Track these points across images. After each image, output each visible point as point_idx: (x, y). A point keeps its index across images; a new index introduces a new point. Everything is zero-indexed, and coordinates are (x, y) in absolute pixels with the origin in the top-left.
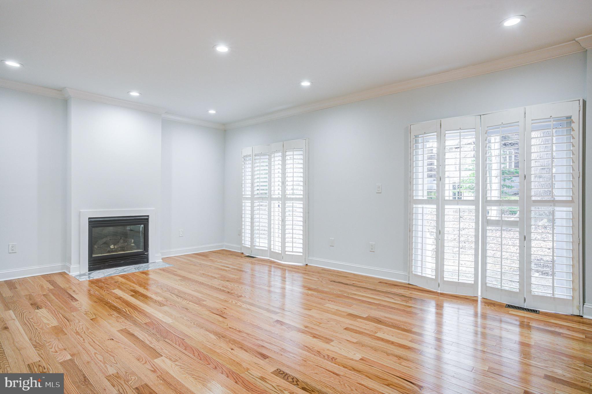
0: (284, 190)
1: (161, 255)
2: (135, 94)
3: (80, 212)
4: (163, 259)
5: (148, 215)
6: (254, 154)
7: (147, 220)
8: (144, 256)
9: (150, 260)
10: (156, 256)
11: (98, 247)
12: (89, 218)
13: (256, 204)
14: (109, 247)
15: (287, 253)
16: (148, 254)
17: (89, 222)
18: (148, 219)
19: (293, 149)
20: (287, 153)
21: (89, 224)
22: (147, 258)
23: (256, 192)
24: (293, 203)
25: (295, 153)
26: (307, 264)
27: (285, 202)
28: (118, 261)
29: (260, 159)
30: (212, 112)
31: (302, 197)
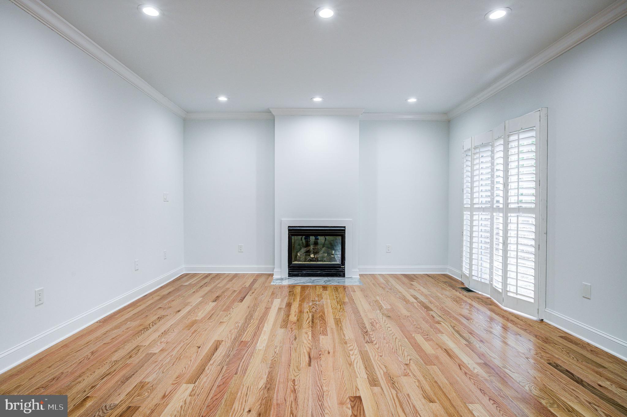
0: (506, 197)
1: (358, 271)
2: (318, 99)
3: (281, 221)
4: (361, 275)
5: (344, 226)
6: (473, 147)
7: (344, 232)
8: (340, 269)
9: (346, 276)
10: (353, 271)
11: (301, 255)
12: (289, 227)
13: (475, 217)
14: (310, 255)
15: (509, 294)
16: (344, 268)
17: (289, 230)
18: (344, 230)
19: (518, 131)
20: (512, 138)
21: (289, 232)
22: (343, 272)
23: (476, 201)
24: (518, 216)
25: (522, 136)
26: (543, 320)
27: (508, 214)
28: (314, 271)
29: (479, 153)
30: (412, 100)
31: (533, 206)
